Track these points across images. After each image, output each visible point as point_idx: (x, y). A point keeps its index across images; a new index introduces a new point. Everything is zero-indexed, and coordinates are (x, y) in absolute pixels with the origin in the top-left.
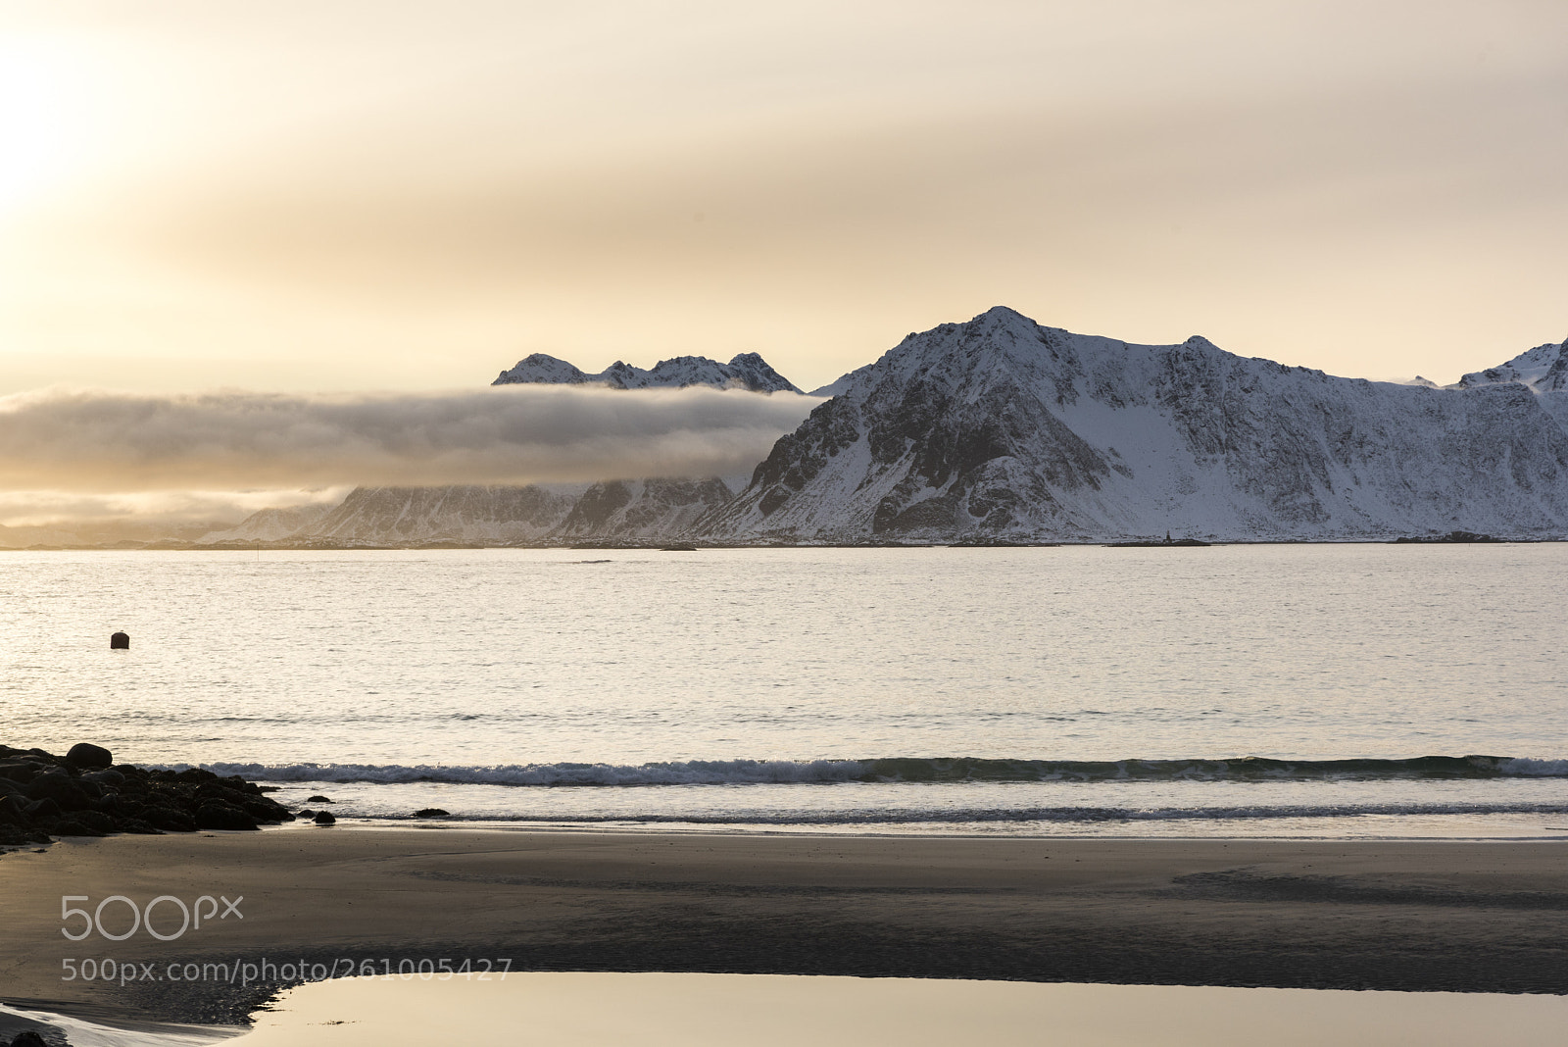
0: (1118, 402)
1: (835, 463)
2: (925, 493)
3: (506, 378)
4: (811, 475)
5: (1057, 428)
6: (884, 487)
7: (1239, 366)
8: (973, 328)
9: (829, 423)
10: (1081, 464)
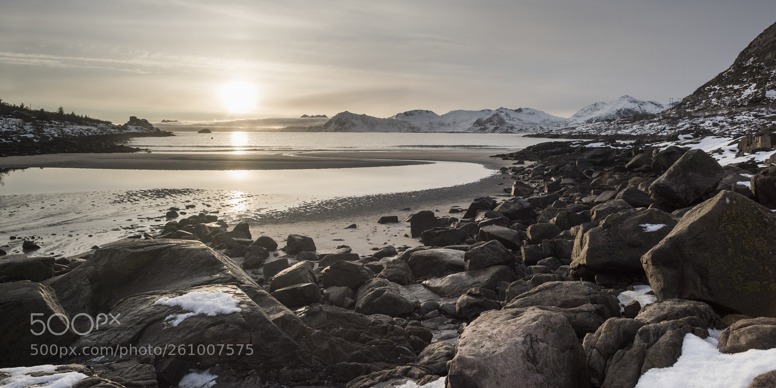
0: (357, 120)
2: (339, 128)
3: (302, 117)
4: (330, 126)
5: (351, 122)
6: (336, 127)
7: (368, 117)
8: (344, 113)
9: (331, 121)
10: (354, 125)
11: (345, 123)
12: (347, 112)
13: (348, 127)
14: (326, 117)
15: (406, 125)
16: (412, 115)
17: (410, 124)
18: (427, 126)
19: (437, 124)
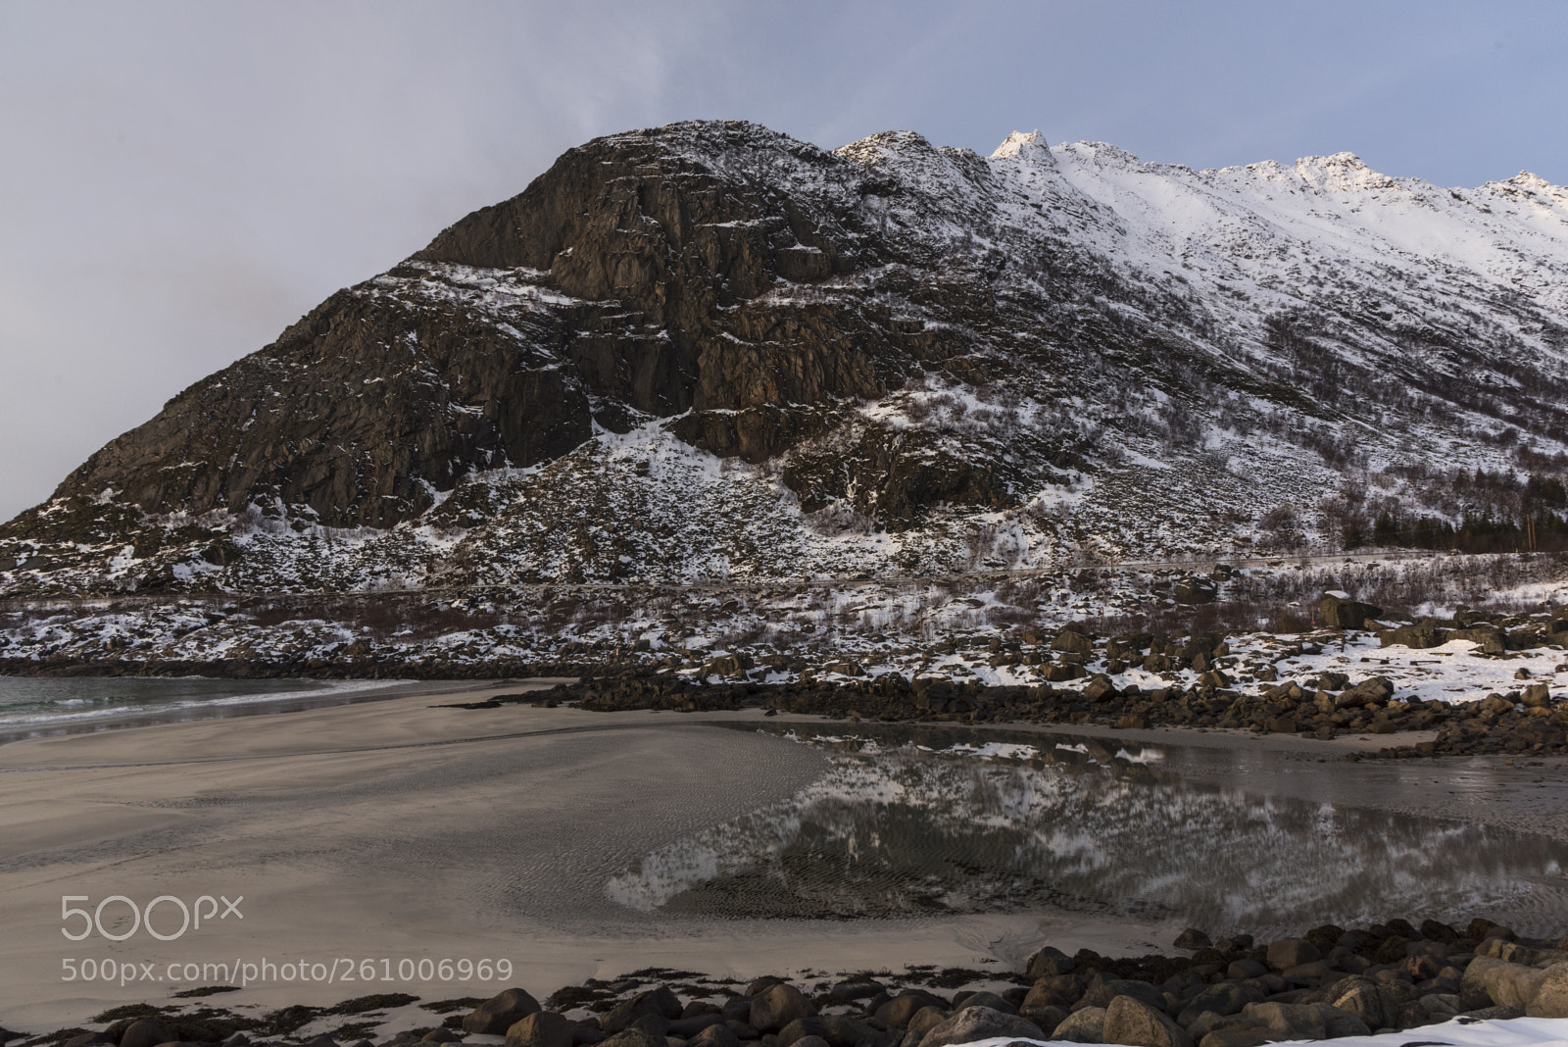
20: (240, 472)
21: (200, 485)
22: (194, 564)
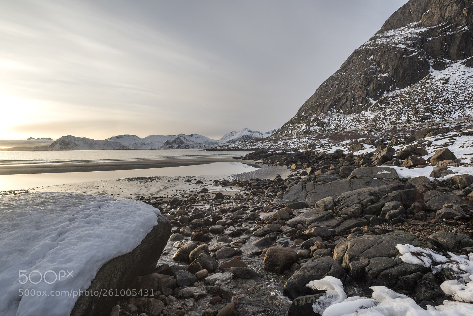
0: (79, 141)
1: (56, 145)
2: (64, 147)
3: (28, 139)
4: (54, 146)
5: (74, 143)
6: (61, 147)
7: (88, 139)
8: (67, 136)
9: (56, 142)
10: (76, 145)
11: (68, 144)
12: (70, 136)
13: (71, 146)
14: (51, 139)
15: (118, 145)
16: (122, 138)
17: (121, 144)
18: (133, 145)
19: (140, 144)
20: (327, 104)
21: (319, 108)
22: (315, 127)
